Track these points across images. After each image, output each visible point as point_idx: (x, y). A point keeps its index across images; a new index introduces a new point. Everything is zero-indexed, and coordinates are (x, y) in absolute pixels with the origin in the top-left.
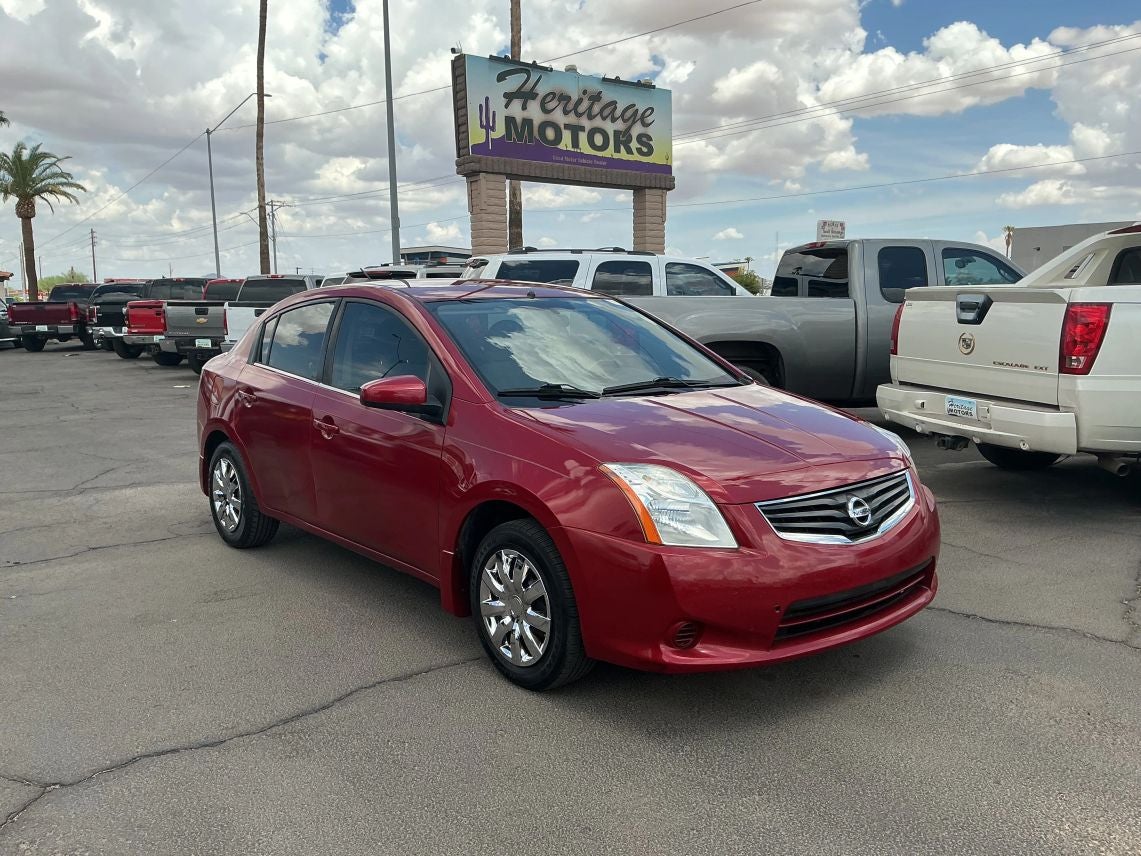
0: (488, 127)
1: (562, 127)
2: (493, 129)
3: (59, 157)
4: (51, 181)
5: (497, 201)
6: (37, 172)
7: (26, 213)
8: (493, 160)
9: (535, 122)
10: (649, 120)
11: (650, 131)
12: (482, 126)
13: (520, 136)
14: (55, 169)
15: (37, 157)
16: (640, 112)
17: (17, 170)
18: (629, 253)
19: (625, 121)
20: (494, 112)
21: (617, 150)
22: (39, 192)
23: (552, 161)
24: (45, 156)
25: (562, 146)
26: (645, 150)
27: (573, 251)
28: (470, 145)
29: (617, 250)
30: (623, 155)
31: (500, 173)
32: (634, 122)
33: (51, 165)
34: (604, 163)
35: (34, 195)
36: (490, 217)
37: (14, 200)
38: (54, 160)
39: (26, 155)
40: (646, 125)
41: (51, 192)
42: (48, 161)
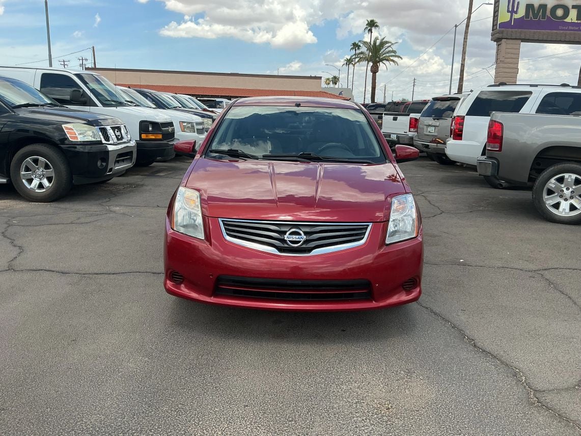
0: (513, 12)
1: (570, 7)
2: (516, 13)
3: (393, 43)
4: (387, 55)
5: (513, 56)
6: (382, 51)
7: (375, 70)
8: (512, 32)
9: (548, 6)
12: (508, 11)
13: (535, 16)
14: (390, 49)
15: (383, 44)
17: (373, 50)
18: (573, 87)
20: (518, 2)
22: (381, 60)
23: (559, 30)
24: (387, 42)
25: (568, 20)
27: (531, 86)
28: (498, 23)
29: (564, 85)
31: (518, 39)
33: (388, 47)
35: (379, 62)
36: (506, 65)
37: (371, 64)
38: (390, 44)
39: (378, 43)
41: (387, 60)
42: (387, 45)
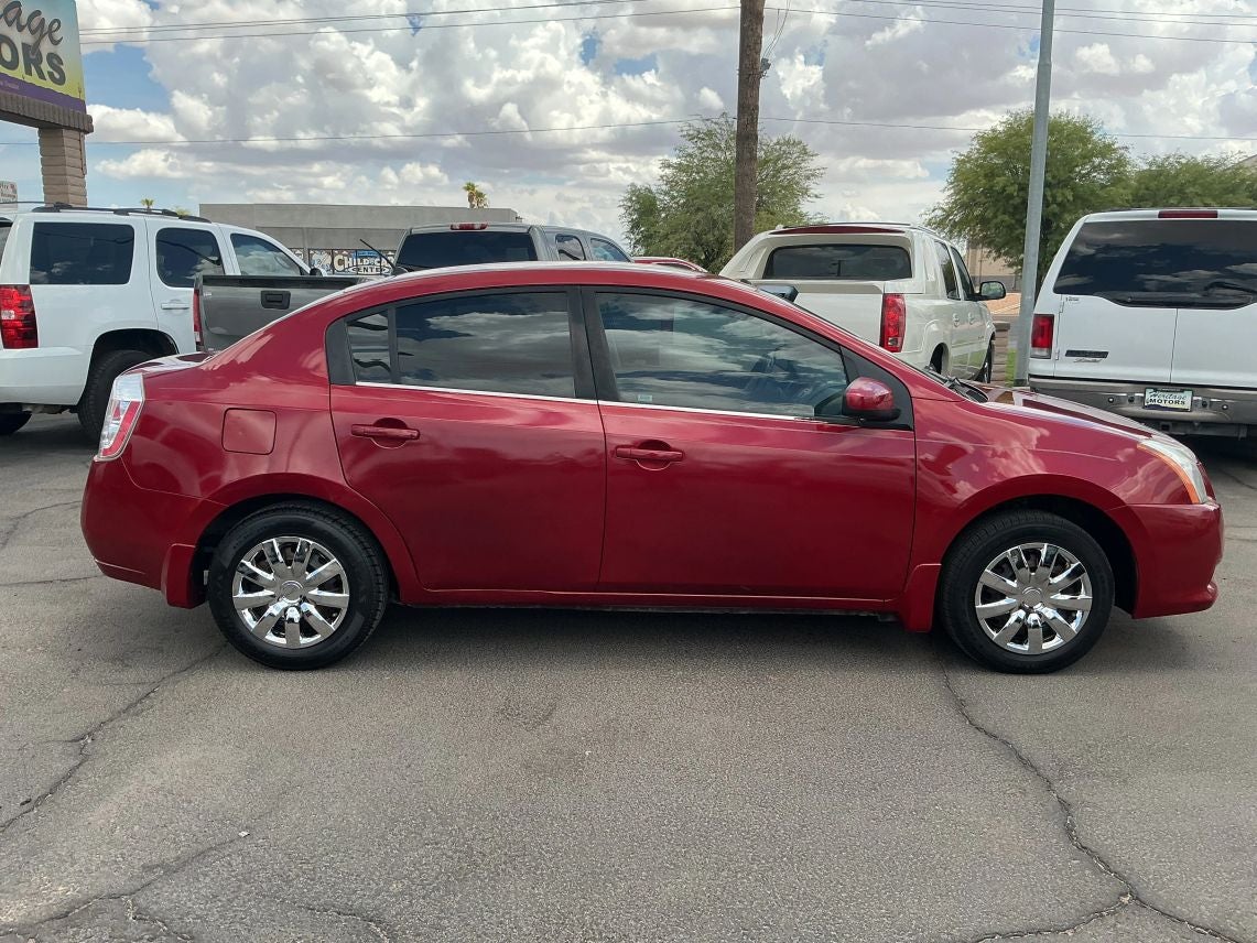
10: (57, 35)
11: (60, 50)
16: (47, 23)
19: (33, 32)
21: (29, 72)
26: (57, 76)
30: (34, 79)
32: (42, 36)
34: (17, 87)
40: (56, 43)
